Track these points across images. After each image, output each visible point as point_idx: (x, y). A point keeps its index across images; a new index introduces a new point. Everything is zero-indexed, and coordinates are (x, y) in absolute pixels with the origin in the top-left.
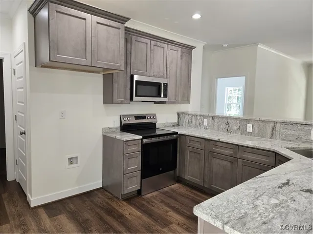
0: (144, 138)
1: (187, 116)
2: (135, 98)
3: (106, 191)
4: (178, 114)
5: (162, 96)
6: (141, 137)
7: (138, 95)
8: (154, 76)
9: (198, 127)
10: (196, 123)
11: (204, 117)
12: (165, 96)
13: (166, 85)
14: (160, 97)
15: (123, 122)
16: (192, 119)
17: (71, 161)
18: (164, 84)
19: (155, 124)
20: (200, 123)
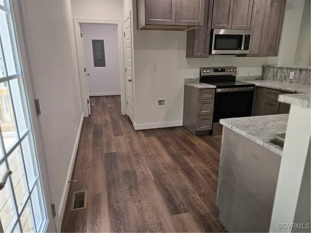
0: (218, 87)
1: (272, 70)
2: (214, 52)
3: (186, 129)
4: (264, 68)
5: (242, 48)
6: (215, 87)
7: (217, 48)
8: (236, 29)
9: (282, 81)
10: (281, 76)
11: (291, 69)
12: (246, 48)
13: (248, 37)
14: (241, 49)
15: (202, 74)
16: (277, 72)
17: (161, 102)
18: (246, 36)
19: (235, 77)
20: (285, 77)
